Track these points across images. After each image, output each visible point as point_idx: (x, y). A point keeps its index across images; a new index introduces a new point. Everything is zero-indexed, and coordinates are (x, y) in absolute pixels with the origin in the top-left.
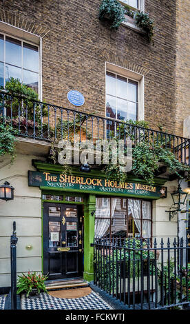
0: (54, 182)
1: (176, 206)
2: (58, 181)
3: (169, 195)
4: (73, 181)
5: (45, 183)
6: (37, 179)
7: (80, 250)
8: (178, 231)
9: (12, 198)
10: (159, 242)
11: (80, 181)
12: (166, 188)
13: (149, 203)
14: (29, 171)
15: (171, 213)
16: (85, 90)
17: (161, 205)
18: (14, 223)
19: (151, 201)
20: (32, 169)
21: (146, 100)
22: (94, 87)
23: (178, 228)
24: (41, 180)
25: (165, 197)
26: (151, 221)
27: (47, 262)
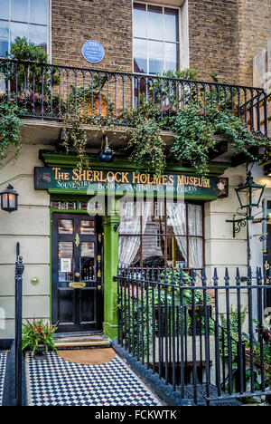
0: (65, 181)
1: (245, 210)
2: (71, 180)
3: (231, 191)
4: (90, 178)
5: (54, 183)
6: (45, 178)
7: (99, 287)
8: (249, 255)
9: (15, 209)
10: (221, 275)
11: (99, 177)
12: (227, 179)
13: (199, 208)
14: (35, 168)
15: (236, 224)
16: (105, 36)
17: (218, 209)
18: (18, 244)
19: (202, 204)
20: (39, 164)
21: (192, 36)
22: (116, 30)
23: (249, 250)
24: (49, 179)
25: (225, 195)
26: (203, 238)
27: (56, 304)
